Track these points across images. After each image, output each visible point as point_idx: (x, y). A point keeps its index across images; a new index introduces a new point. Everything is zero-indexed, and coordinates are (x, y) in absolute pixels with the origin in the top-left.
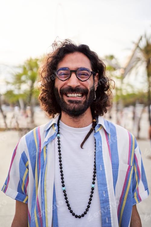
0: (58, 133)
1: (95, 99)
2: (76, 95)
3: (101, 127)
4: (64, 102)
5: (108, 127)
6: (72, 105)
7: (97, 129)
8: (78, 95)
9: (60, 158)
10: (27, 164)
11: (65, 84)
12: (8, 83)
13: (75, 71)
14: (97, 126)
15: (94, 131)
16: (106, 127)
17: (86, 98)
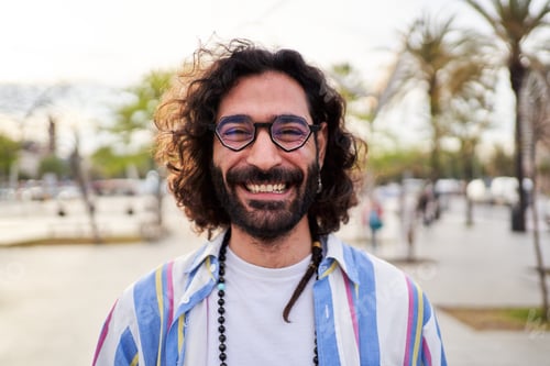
0: (221, 281)
1: (318, 192)
2: (270, 188)
3: (333, 265)
4: (240, 205)
5: (352, 265)
6: (259, 214)
7: (324, 271)
8: (275, 187)
9: (223, 349)
10: (134, 361)
11: (241, 159)
12: (100, 129)
13: (267, 126)
14: (324, 261)
15: (315, 276)
16: (348, 264)
17: (298, 194)
